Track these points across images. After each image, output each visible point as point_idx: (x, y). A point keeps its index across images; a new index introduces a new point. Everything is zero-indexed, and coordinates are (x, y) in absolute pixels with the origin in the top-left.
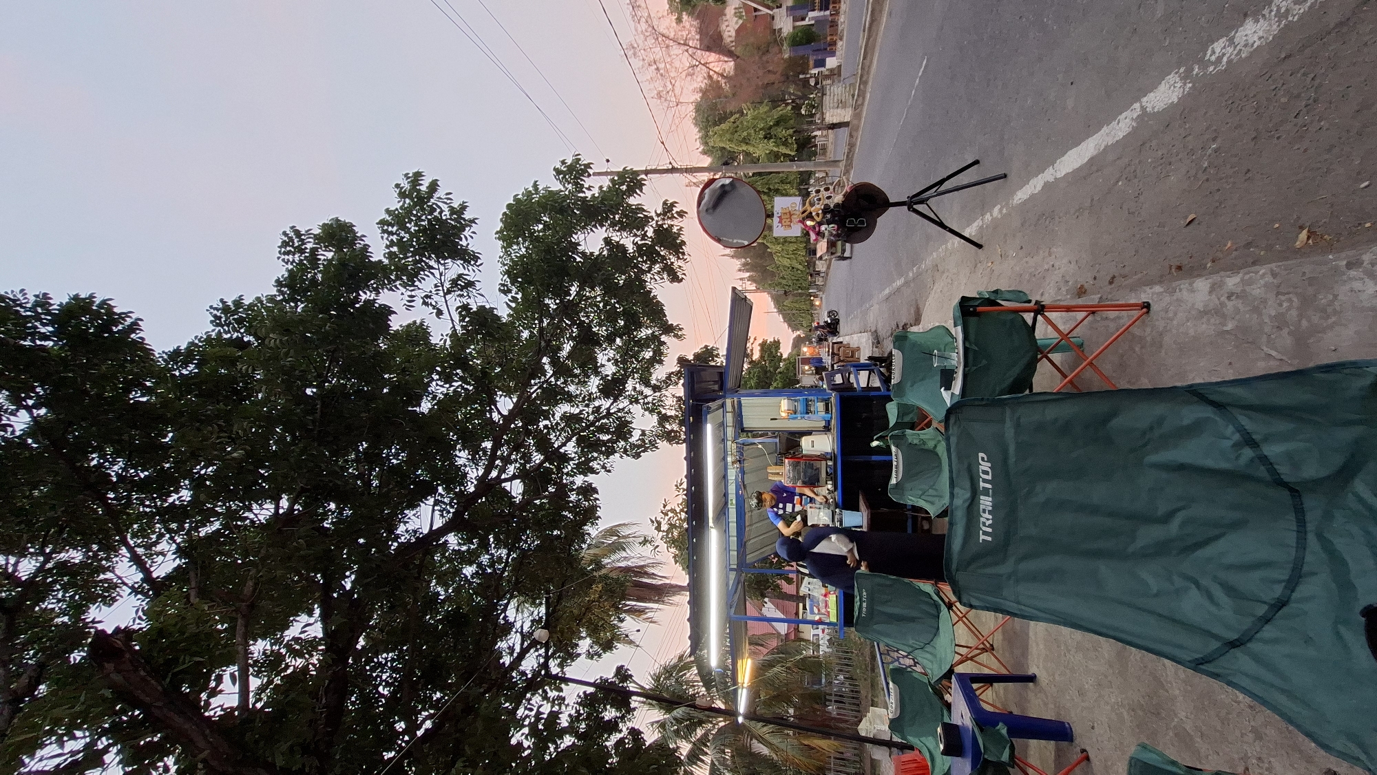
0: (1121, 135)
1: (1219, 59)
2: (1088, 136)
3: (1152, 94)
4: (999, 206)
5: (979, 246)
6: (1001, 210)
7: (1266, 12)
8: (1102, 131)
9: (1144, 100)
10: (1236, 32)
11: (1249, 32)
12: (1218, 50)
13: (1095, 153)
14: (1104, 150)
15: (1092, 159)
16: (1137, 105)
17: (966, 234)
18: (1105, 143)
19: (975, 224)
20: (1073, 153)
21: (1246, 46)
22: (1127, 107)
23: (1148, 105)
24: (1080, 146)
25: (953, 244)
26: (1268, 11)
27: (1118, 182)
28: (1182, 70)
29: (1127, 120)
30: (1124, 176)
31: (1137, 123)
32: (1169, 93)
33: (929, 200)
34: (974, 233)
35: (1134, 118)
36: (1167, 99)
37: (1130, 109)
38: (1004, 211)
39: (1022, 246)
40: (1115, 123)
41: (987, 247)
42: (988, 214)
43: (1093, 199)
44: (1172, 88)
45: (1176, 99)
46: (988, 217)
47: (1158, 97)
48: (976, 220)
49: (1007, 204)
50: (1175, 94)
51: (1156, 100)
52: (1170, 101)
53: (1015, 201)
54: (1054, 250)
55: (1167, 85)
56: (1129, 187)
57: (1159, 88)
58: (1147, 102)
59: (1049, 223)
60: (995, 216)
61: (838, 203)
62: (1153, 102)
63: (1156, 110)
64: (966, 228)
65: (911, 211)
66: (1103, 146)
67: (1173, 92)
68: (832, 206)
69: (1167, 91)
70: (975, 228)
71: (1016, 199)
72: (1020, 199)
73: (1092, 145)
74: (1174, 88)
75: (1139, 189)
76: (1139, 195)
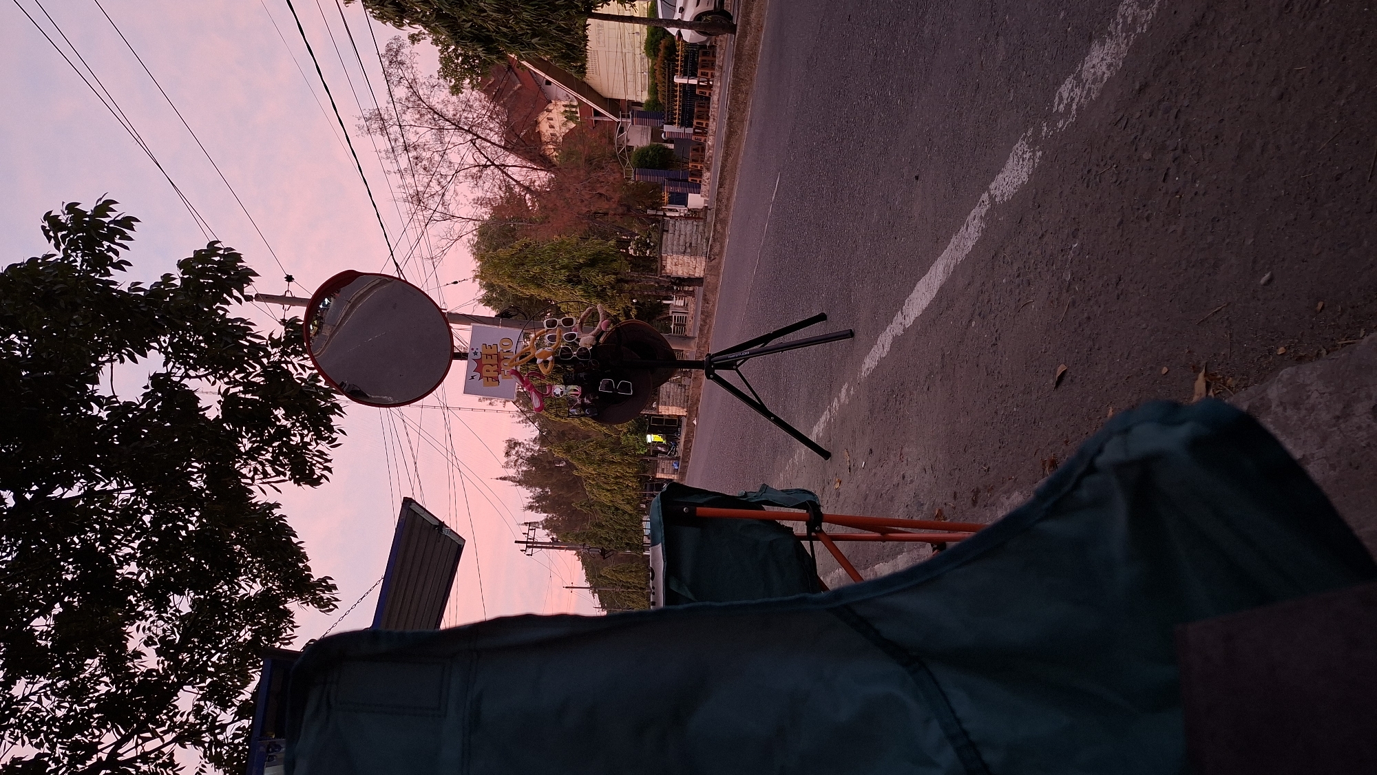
0: (970, 244)
1: (1069, 106)
2: (937, 256)
3: (1001, 176)
4: (846, 386)
5: (826, 455)
6: (848, 390)
7: (1111, 28)
8: (951, 246)
9: (992, 186)
10: (1082, 66)
11: (1095, 61)
12: (1065, 95)
13: (944, 281)
14: (953, 272)
15: (941, 289)
16: (985, 196)
17: (813, 438)
18: (954, 261)
19: (823, 419)
20: (921, 286)
21: (1094, 82)
22: (975, 202)
23: (998, 193)
24: (928, 275)
25: (800, 455)
26: (1114, 25)
27: (970, 321)
28: (1029, 133)
29: (976, 221)
30: (977, 312)
31: (987, 224)
32: (1017, 170)
33: (738, 363)
34: (821, 435)
35: (983, 216)
36: (1016, 180)
37: (978, 205)
38: (852, 392)
39: (871, 450)
40: (963, 228)
41: (834, 455)
42: (836, 400)
43: (944, 354)
44: (1021, 162)
45: (1026, 177)
46: (835, 403)
47: (1007, 179)
48: (823, 413)
49: (855, 379)
50: (1024, 170)
51: (1005, 184)
52: (1020, 182)
53: (863, 374)
54: (906, 450)
55: (1015, 160)
56: (984, 329)
57: (1007, 165)
58: (995, 189)
59: (900, 404)
60: (842, 401)
61: (585, 349)
62: (1001, 188)
63: (1006, 199)
64: (812, 427)
65: (712, 379)
66: (952, 266)
67: (1022, 168)
68: (575, 353)
69: (1015, 168)
70: (822, 427)
71: (864, 369)
72: (868, 369)
73: (941, 268)
74: (1023, 161)
75: (997, 331)
76: (996, 340)
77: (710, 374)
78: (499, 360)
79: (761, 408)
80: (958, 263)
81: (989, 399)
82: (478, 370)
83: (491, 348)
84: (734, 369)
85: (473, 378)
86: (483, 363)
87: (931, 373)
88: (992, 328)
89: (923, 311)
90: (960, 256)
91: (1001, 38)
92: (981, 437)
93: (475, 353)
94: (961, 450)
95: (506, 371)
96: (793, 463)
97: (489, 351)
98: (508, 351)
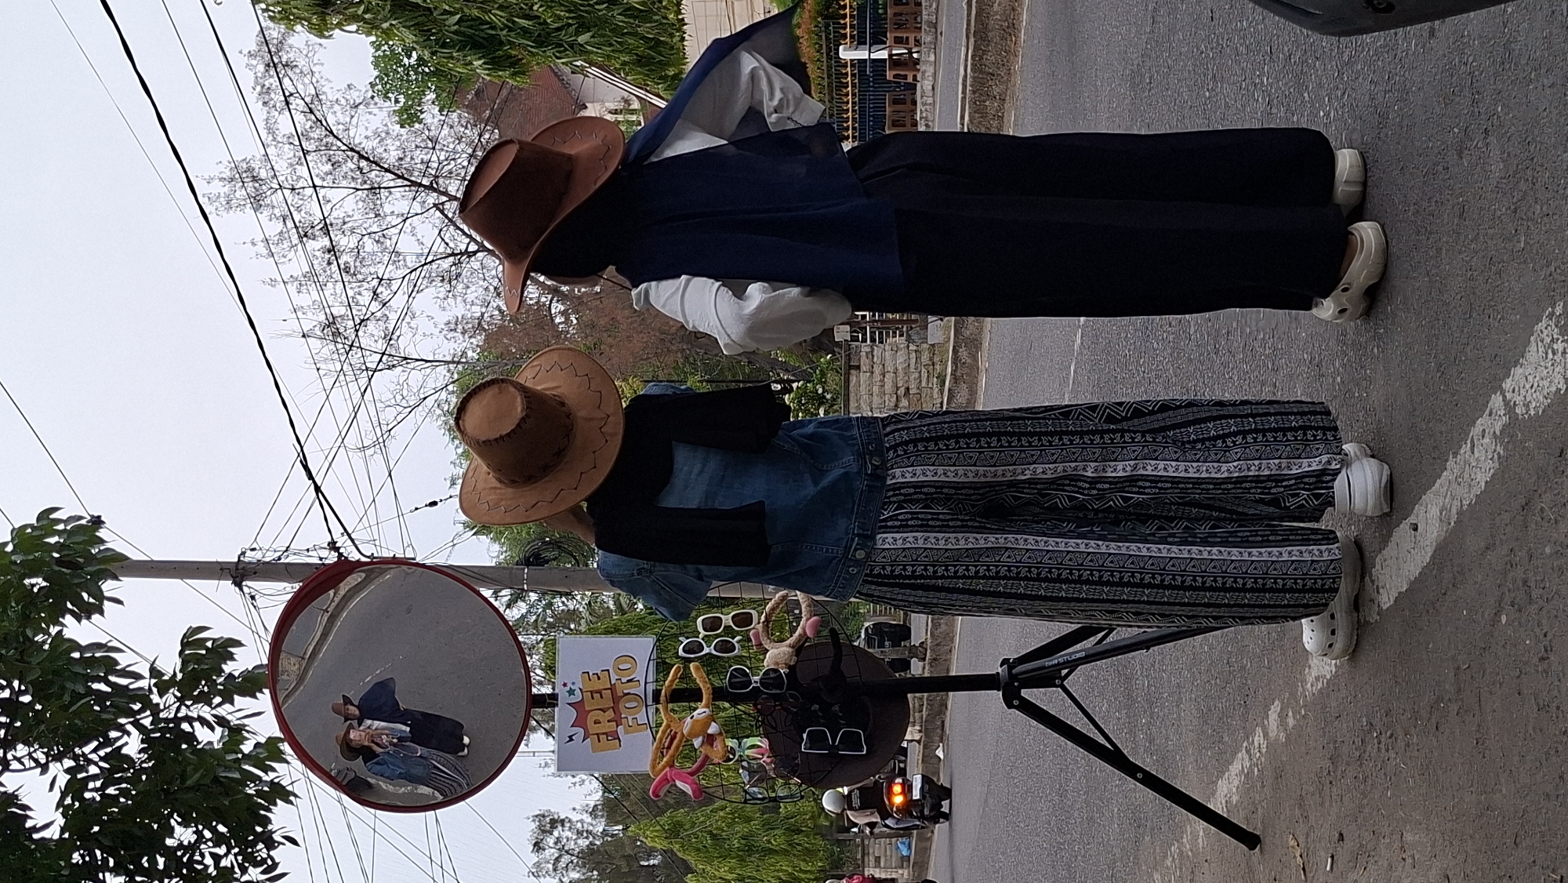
0: (1482, 478)
3: (1518, 371)
4: (1276, 707)
5: (1250, 840)
6: (1282, 716)
9: (1508, 384)
13: (1443, 534)
14: (1458, 522)
16: (1496, 401)
17: (1217, 806)
18: (1457, 503)
19: (1235, 768)
22: (1481, 407)
23: (1519, 399)
25: (1195, 837)
27: (1497, 614)
28: (1559, 310)
29: (1486, 440)
30: (1507, 599)
31: (1506, 449)
32: (1546, 368)
33: (1064, 672)
34: (1235, 799)
35: (1498, 433)
36: (1546, 383)
37: (1487, 412)
38: (1291, 722)
39: (1341, 835)
40: (1466, 448)
41: (1267, 840)
42: (1259, 730)
43: (1458, 668)
44: (1550, 356)
45: (1562, 381)
46: (1258, 738)
47: (1530, 378)
48: (1234, 754)
49: (1293, 695)
50: (1557, 370)
51: (1528, 386)
52: (1553, 389)
53: (1309, 686)
54: (1409, 837)
55: (1540, 350)
56: (1522, 629)
57: (1528, 355)
58: (1513, 391)
59: (1387, 750)
60: (1272, 735)
61: (776, 671)
62: (1523, 392)
63: (1532, 412)
64: (1215, 783)
65: (1016, 708)
66: (1454, 511)
67: (1552, 365)
68: (757, 678)
69: (1542, 364)
70: (1236, 782)
71: (1310, 679)
72: (1317, 679)
73: (1434, 511)
74: (1554, 354)
75: (1545, 636)
76: (1546, 650)
77: (1012, 699)
78: (616, 699)
79: (1115, 758)
80: (1465, 507)
81: (1547, 753)
82: (579, 722)
83: (599, 678)
84: (1057, 686)
85: (571, 739)
86: (587, 709)
87: (1440, 699)
88: (1537, 630)
89: (1412, 583)
90: (1468, 497)
91: (1492, 139)
92: (1541, 821)
93: (571, 692)
94: (1509, 842)
95: (630, 718)
96: (1181, 853)
97: (598, 686)
98: (629, 681)
